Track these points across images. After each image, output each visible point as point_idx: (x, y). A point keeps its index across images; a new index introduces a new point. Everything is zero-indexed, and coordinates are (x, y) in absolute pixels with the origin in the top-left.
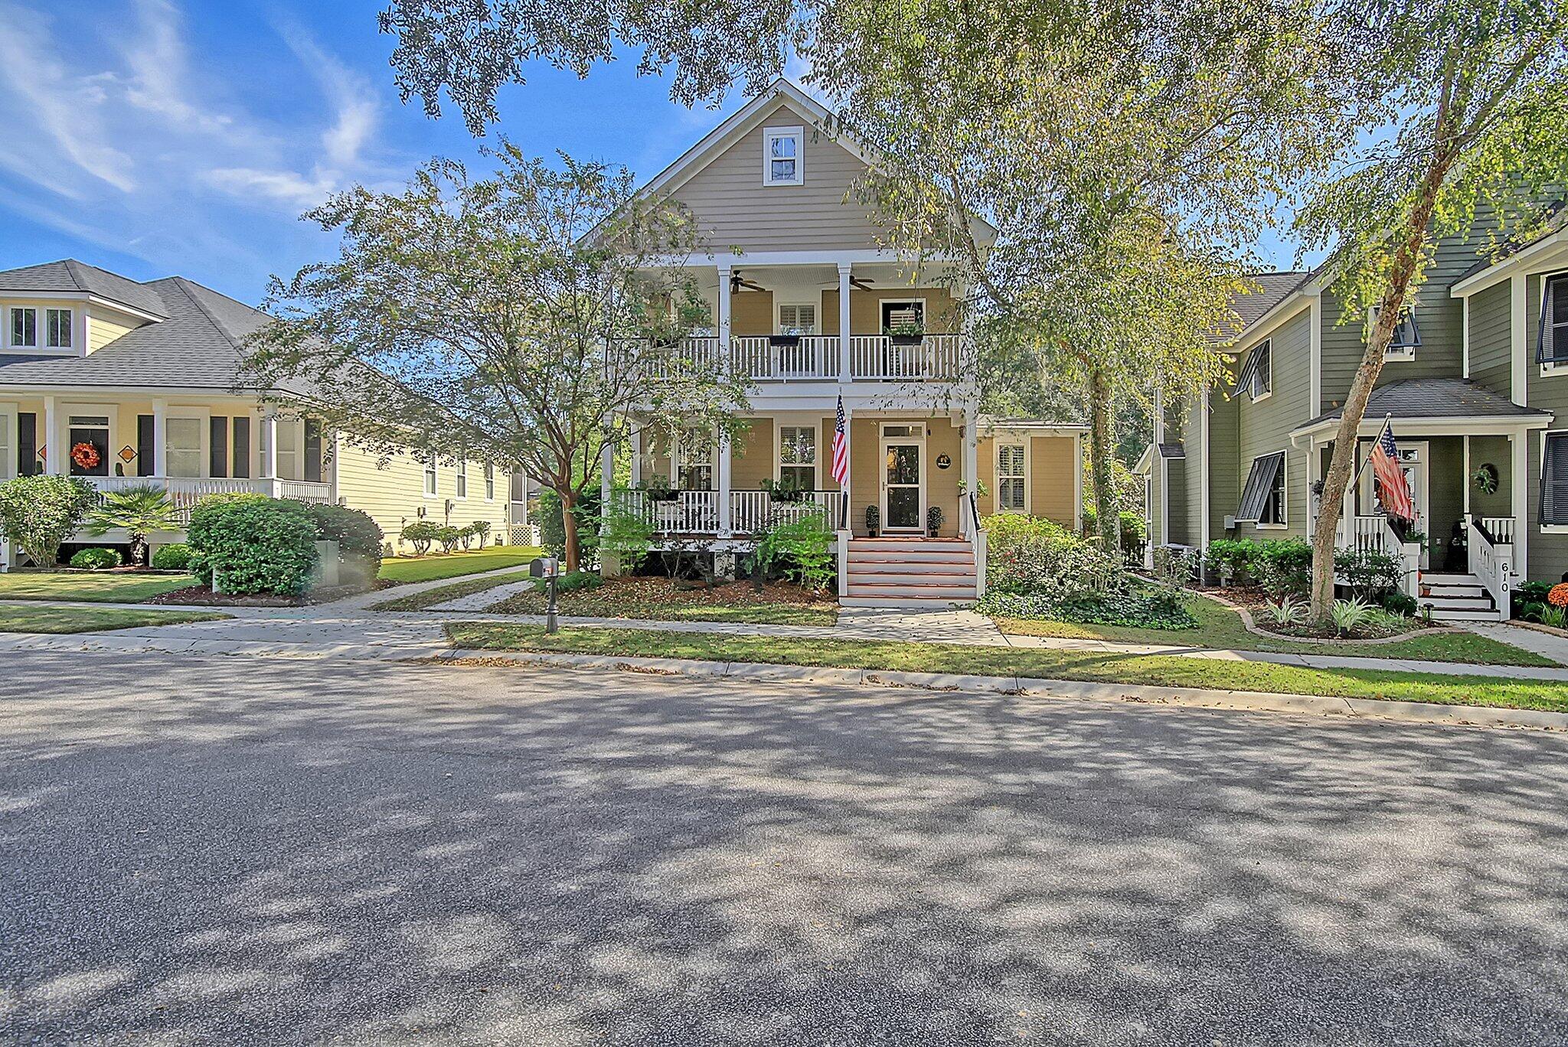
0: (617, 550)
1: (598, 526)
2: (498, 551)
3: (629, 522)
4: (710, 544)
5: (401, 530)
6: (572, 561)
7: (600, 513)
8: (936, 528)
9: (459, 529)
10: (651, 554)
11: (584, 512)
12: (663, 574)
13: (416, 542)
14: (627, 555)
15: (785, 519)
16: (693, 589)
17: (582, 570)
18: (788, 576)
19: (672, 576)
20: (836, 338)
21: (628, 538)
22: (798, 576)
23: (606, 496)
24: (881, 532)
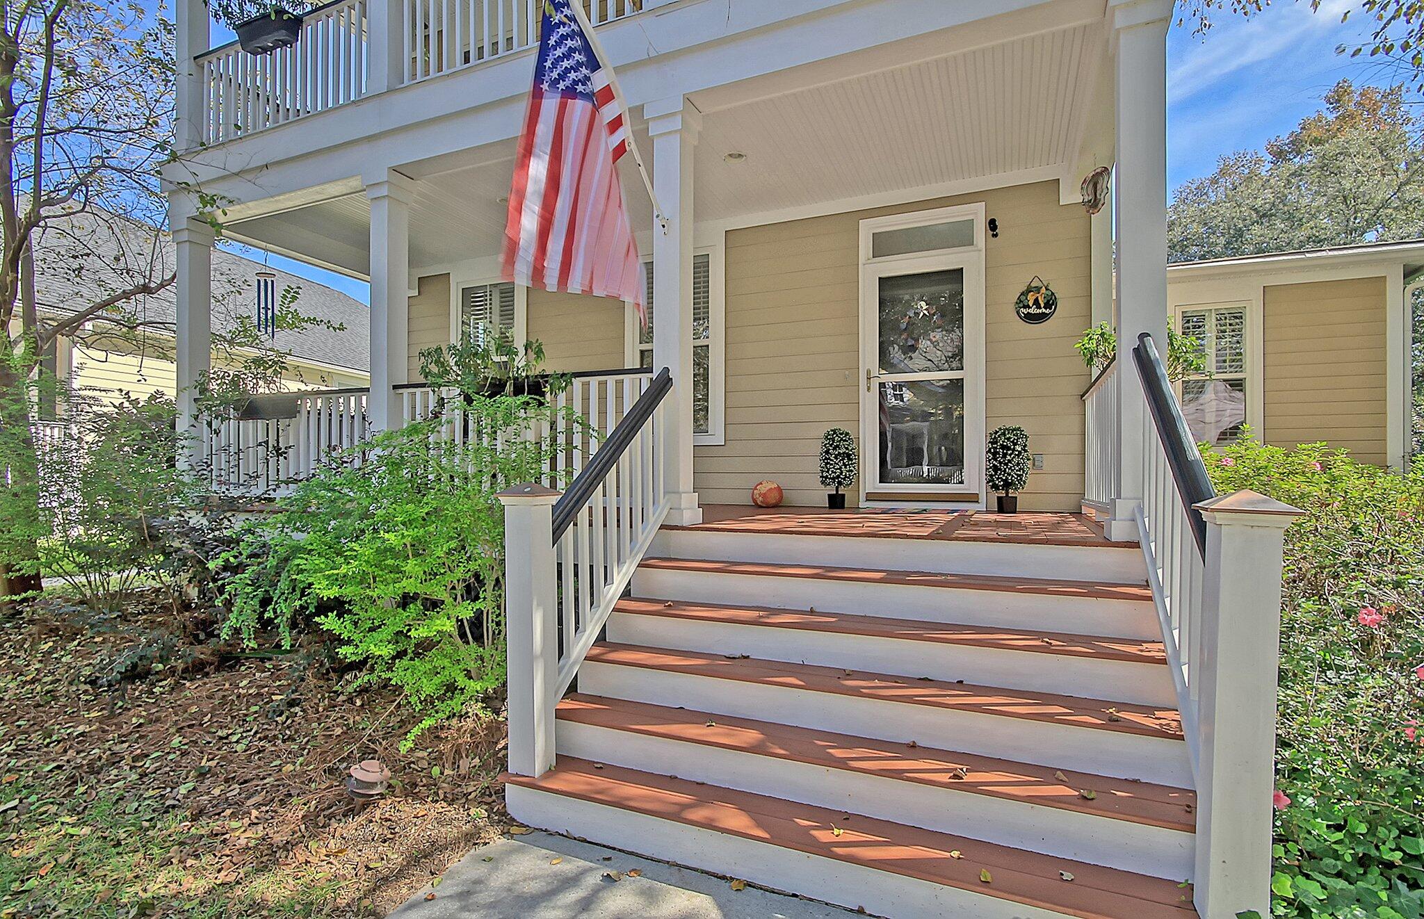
24: (862, 497)
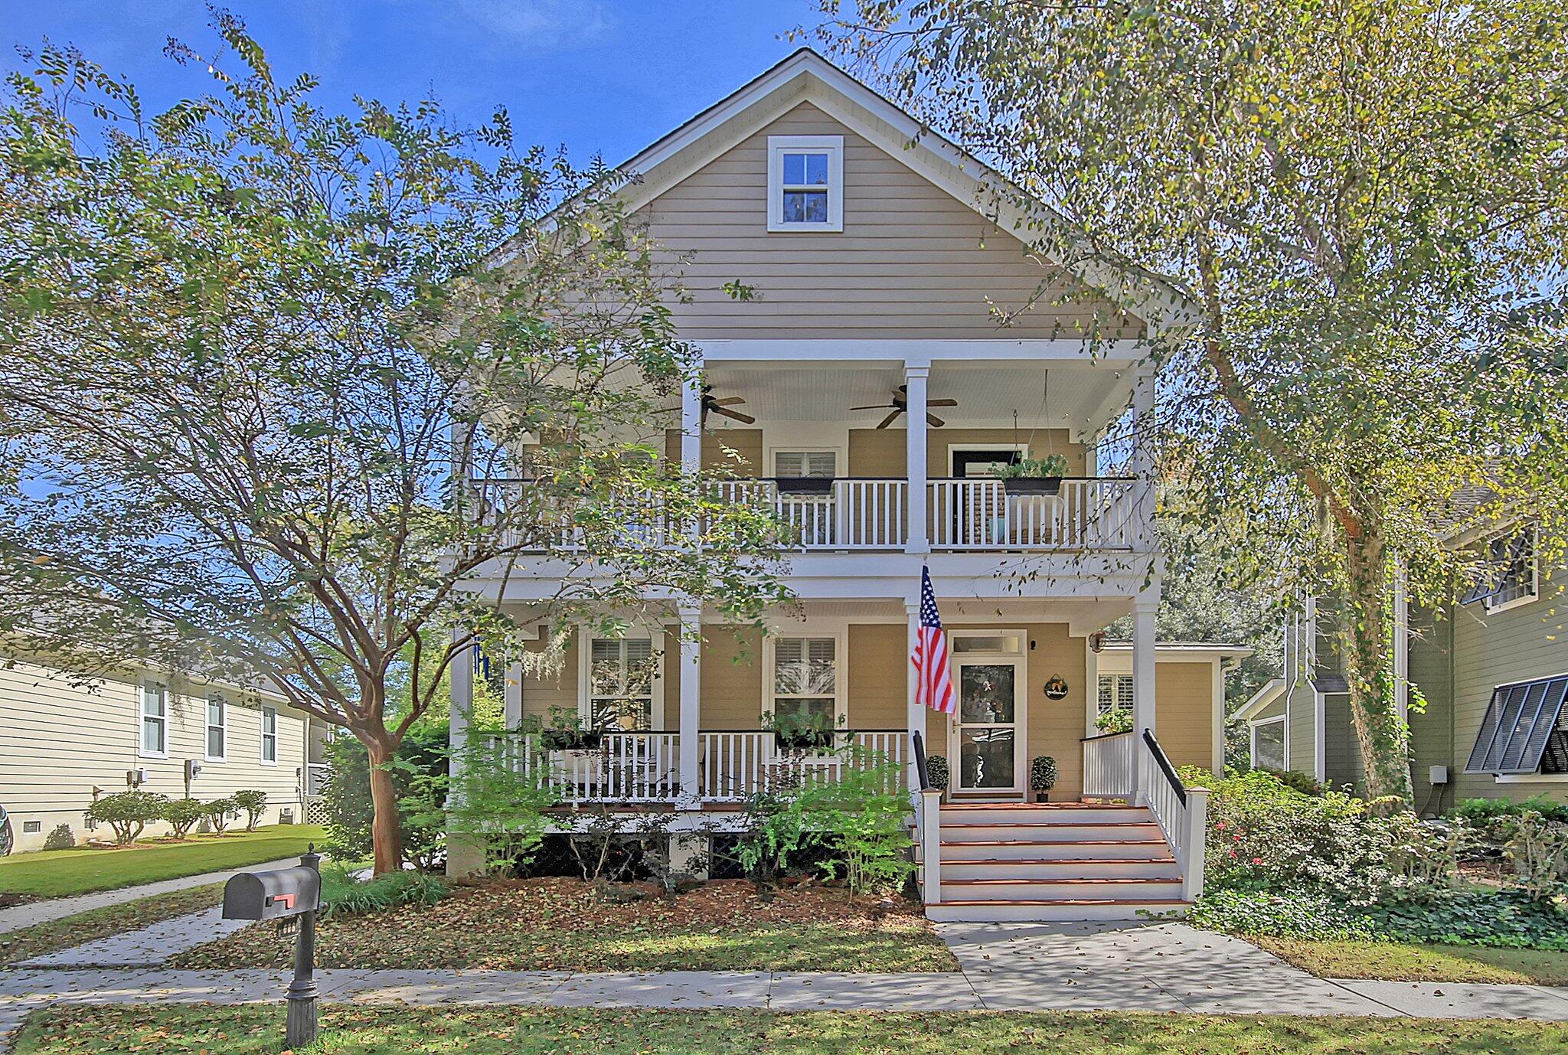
0: (480, 835)
1: (440, 795)
2: (286, 831)
3: (506, 785)
4: (666, 821)
5: (86, 806)
6: (387, 853)
7: (447, 772)
8: (1046, 787)
9: (203, 802)
10: (551, 840)
11: (412, 769)
12: (573, 871)
13: (117, 824)
14: (502, 843)
15: (815, 775)
16: (637, 898)
17: (408, 866)
18: (824, 873)
19: (590, 875)
20: (899, 483)
21: (504, 812)
22: (842, 872)
23: (457, 741)
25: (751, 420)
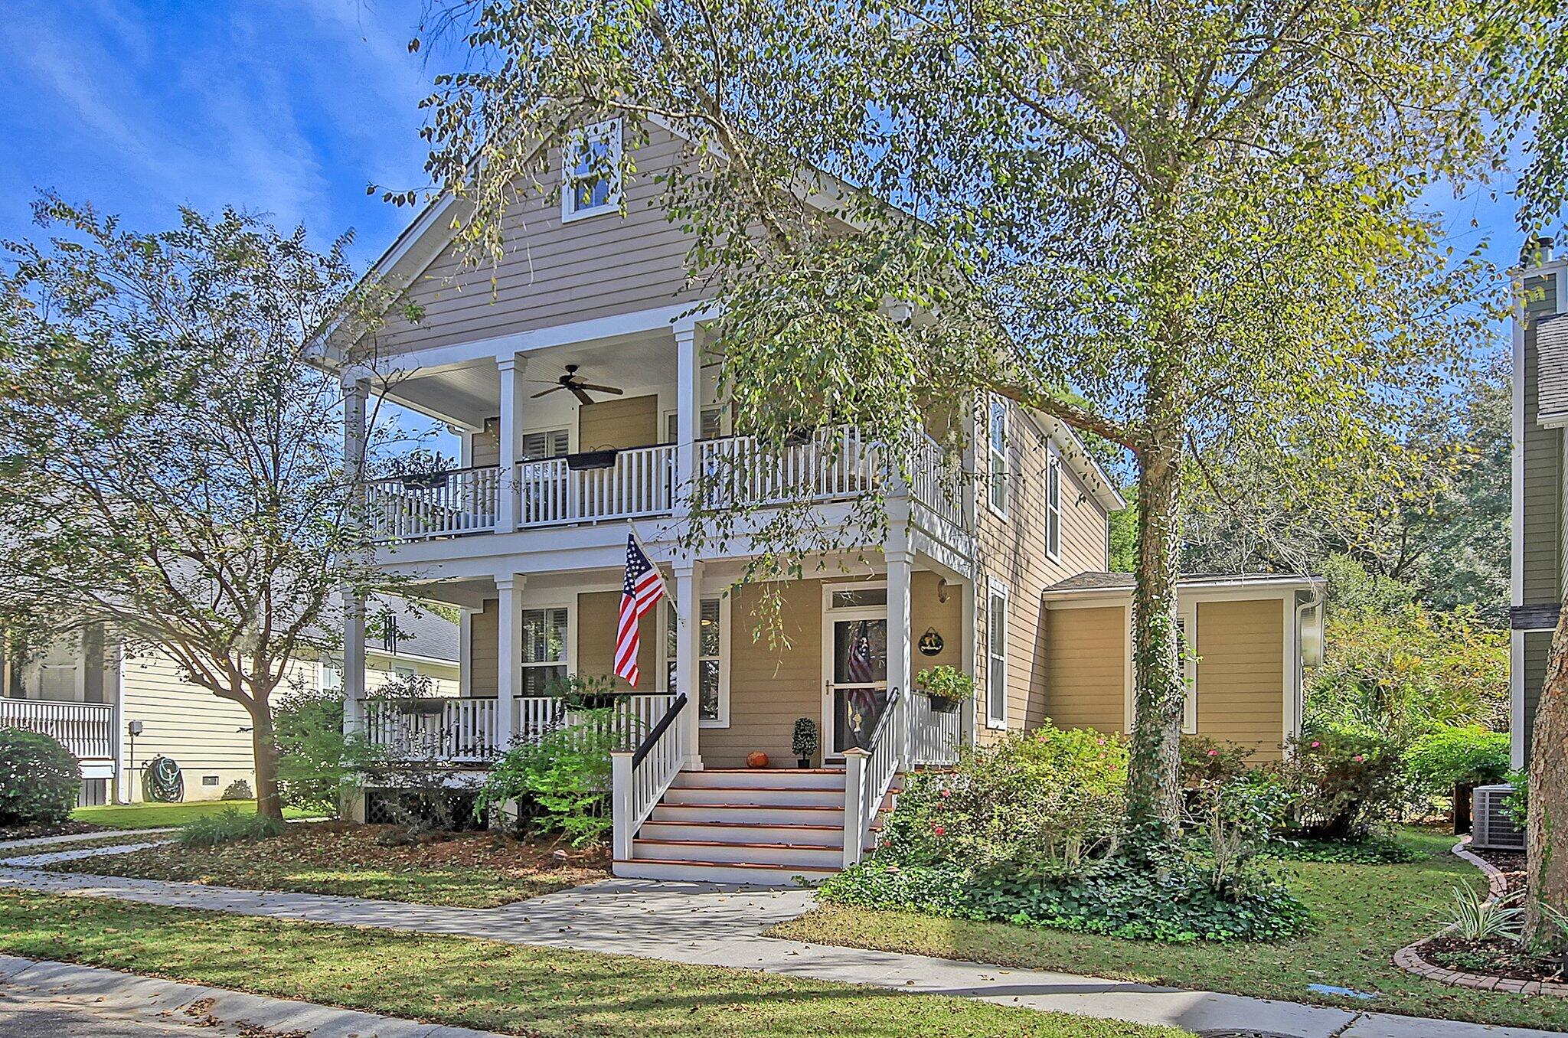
20: (672, 448)
24: (823, 761)
25: (620, 392)
